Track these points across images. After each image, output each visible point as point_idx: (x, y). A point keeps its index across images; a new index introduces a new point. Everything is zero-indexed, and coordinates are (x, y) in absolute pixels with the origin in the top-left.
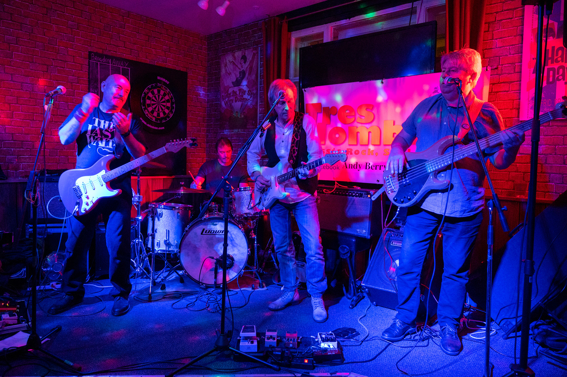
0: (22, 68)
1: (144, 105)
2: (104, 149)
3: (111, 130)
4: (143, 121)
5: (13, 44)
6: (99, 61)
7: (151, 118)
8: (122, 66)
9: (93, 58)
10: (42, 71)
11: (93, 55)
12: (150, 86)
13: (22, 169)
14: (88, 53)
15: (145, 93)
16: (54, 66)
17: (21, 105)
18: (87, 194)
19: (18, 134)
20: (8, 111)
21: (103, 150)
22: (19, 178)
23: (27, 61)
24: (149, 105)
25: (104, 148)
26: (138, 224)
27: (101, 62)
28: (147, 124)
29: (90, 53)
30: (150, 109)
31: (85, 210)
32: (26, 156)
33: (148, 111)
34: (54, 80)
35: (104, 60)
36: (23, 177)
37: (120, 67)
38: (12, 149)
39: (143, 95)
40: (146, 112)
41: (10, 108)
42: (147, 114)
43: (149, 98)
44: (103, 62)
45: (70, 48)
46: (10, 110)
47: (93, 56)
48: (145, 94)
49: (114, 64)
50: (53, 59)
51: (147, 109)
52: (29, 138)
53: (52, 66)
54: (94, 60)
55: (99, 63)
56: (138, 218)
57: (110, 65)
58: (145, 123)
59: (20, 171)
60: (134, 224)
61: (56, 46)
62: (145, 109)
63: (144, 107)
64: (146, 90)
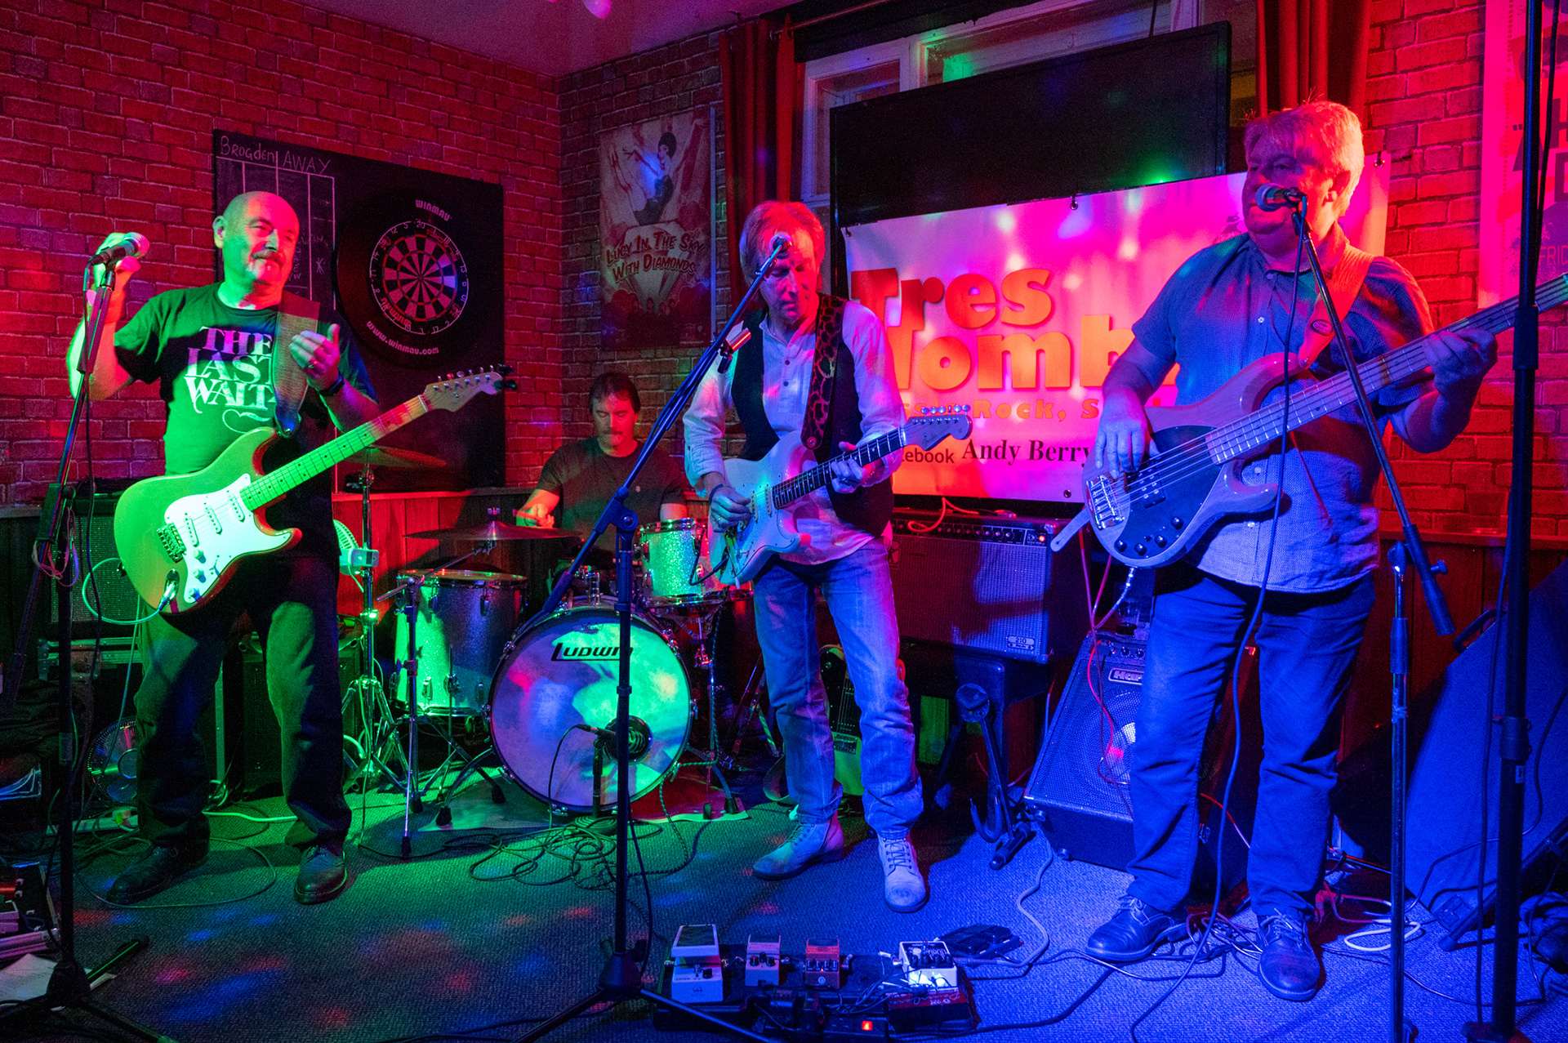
0: (17, 183)
1: (378, 285)
2: (244, 414)
3: (259, 356)
4: (377, 332)
6: (244, 158)
7: (399, 323)
8: (311, 170)
9: (226, 148)
10: (78, 191)
11: (224, 139)
12: (393, 230)
13: (25, 480)
14: (210, 135)
15: (379, 249)
16: (112, 175)
17: (18, 290)
18: (199, 548)
19: (12, 375)
22: (17, 505)
23: (33, 163)
24: (392, 285)
25: (241, 410)
26: (365, 632)
27: (249, 160)
28: (388, 339)
29: (217, 133)
30: (396, 295)
31: (195, 596)
32: (34, 441)
33: (390, 301)
34: (113, 217)
35: (257, 155)
36: (28, 503)
37: (306, 176)
39: (375, 254)
40: (384, 307)
42: (387, 311)
43: (392, 264)
44: (254, 161)
45: (160, 122)
47: (227, 145)
48: (382, 252)
49: (287, 166)
50: (110, 155)
51: (386, 296)
52: (43, 387)
53: (107, 174)
54: (230, 156)
55: (243, 163)
56: (366, 614)
57: (277, 168)
58: (383, 338)
59: (18, 483)
60: (355, 632)
61: (117, 117)
62: (382, 295)
63: (378, 291)
64: (381, 241)
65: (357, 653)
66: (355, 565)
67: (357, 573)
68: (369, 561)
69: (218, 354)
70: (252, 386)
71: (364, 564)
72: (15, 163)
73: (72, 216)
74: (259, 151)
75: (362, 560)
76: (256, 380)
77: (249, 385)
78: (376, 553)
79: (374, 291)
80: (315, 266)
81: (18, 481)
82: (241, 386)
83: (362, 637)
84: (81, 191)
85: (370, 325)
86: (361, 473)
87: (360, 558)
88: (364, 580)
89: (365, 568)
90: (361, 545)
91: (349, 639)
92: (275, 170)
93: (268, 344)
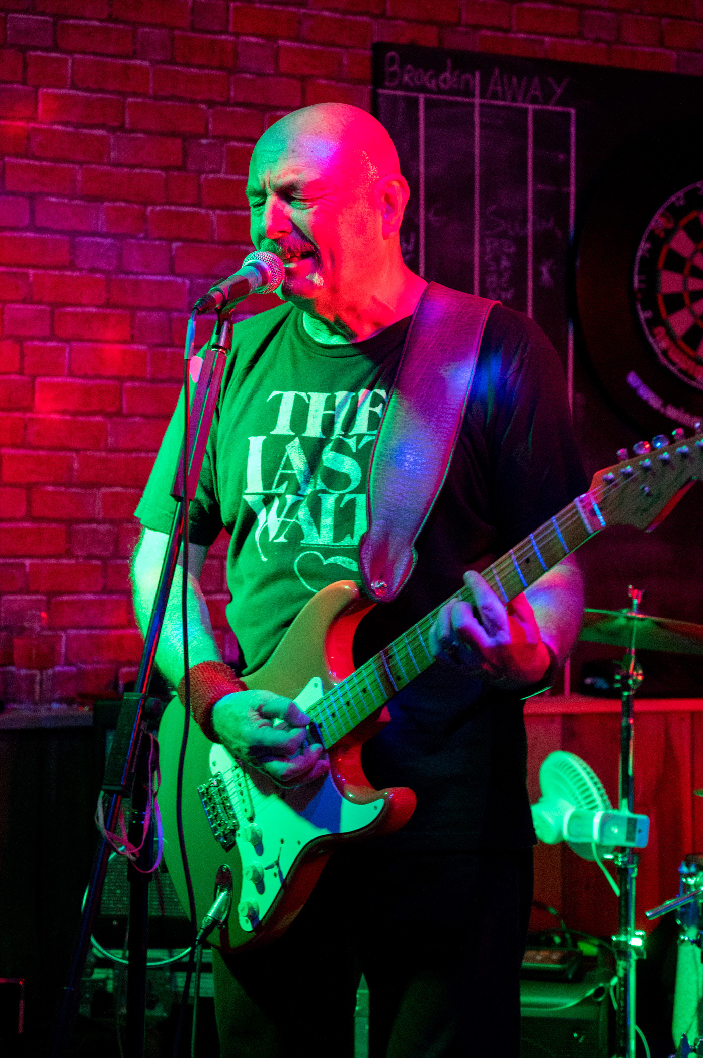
0: (73, 162)
1: (650, 303)
2: (331, 560)
3: (360, 437)
4: (645, 393)
5: (42, 50)
6: (423, 89)
7: (685, 373)
8: (534, 101)
9: (393, 75)
10: (161, 168)
11: (392, 58)
12: (677, 198)
13: (68, 663)
14: (368, 53)
15: (652, 238)
16: (214, 137)
17: (67, 341)
18: (255, 824)
19: (54, 484)
20: (13, 377)
21: (325, 563)
22: (55, 706)
23: (98, 127)
24: (675, 303)
25: (328, 552)
26: (621, 973)
27: (430, 91)
28: (665, 405)
29: (379, 49)
30: (681, 322)
31: (253, 916)
32: (83, 597)
33: (670, 334)
34: (213, 208)
35: (445, 81)
36: (70, 701)
37: (526, 111)
38: (27, 562)
39: (644, 246)
40: (659, 344)
41: (22, 357)
42: (665, 352)
43: (676, 263)
44: (440, 91)
45: (289, 39)
46: (21, 372)
47: (394, 68)
48: (657, 242)
49: (495, 96)
50: (211, 104)
51: (663, 324)
52: (99, 504)
53: (205, 136)
54: (402, 86)
55: (421, 97)
56: (623, 938)
57: (477, 101)
58: (655, 402)
59: (58, 668)
60: (599, 971)
61: (224, 37)
62: (656, 321)
63: (649, 314)
64: (657, 222)
65: (603, 1011)
66: (607, 842)
67: (609, 857)
68: (630, 837)
69: (297, 440)
70: (347, 498)
71: (623, 842)
72: (71, 129)
73: (152, 211)
74: (448, 74)
75: (617, 835)
76: (354, 485)
77: (342, 496)
78: (642, 821)
79: (643, 316)
80: (537, 274)
81: (58, 664)
82: (329, 502)
83: (615, 981)
84: (166, 169)
85: (632, 379)
86: (619, 667)
87: (615, 830)
88: (620, 873)
89: (620, 849)
90: (615, 805)
91: (592, 982)
92: (472, 105)
93: (378, 409)
